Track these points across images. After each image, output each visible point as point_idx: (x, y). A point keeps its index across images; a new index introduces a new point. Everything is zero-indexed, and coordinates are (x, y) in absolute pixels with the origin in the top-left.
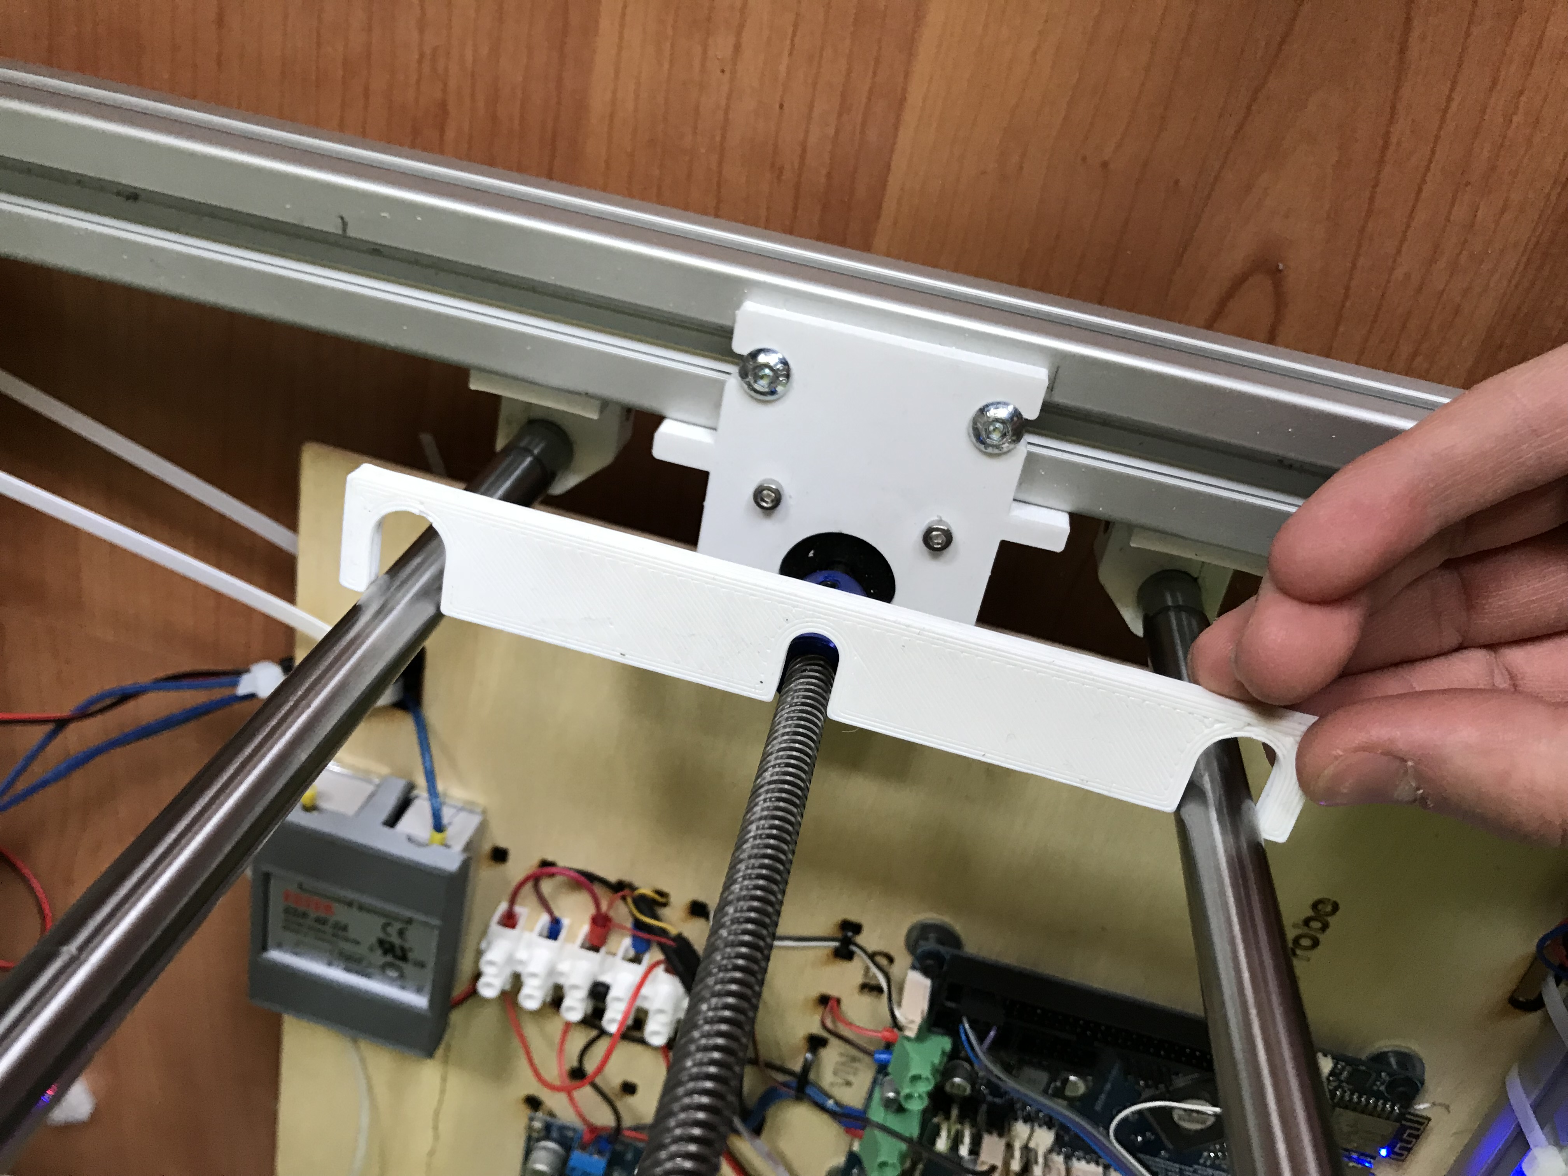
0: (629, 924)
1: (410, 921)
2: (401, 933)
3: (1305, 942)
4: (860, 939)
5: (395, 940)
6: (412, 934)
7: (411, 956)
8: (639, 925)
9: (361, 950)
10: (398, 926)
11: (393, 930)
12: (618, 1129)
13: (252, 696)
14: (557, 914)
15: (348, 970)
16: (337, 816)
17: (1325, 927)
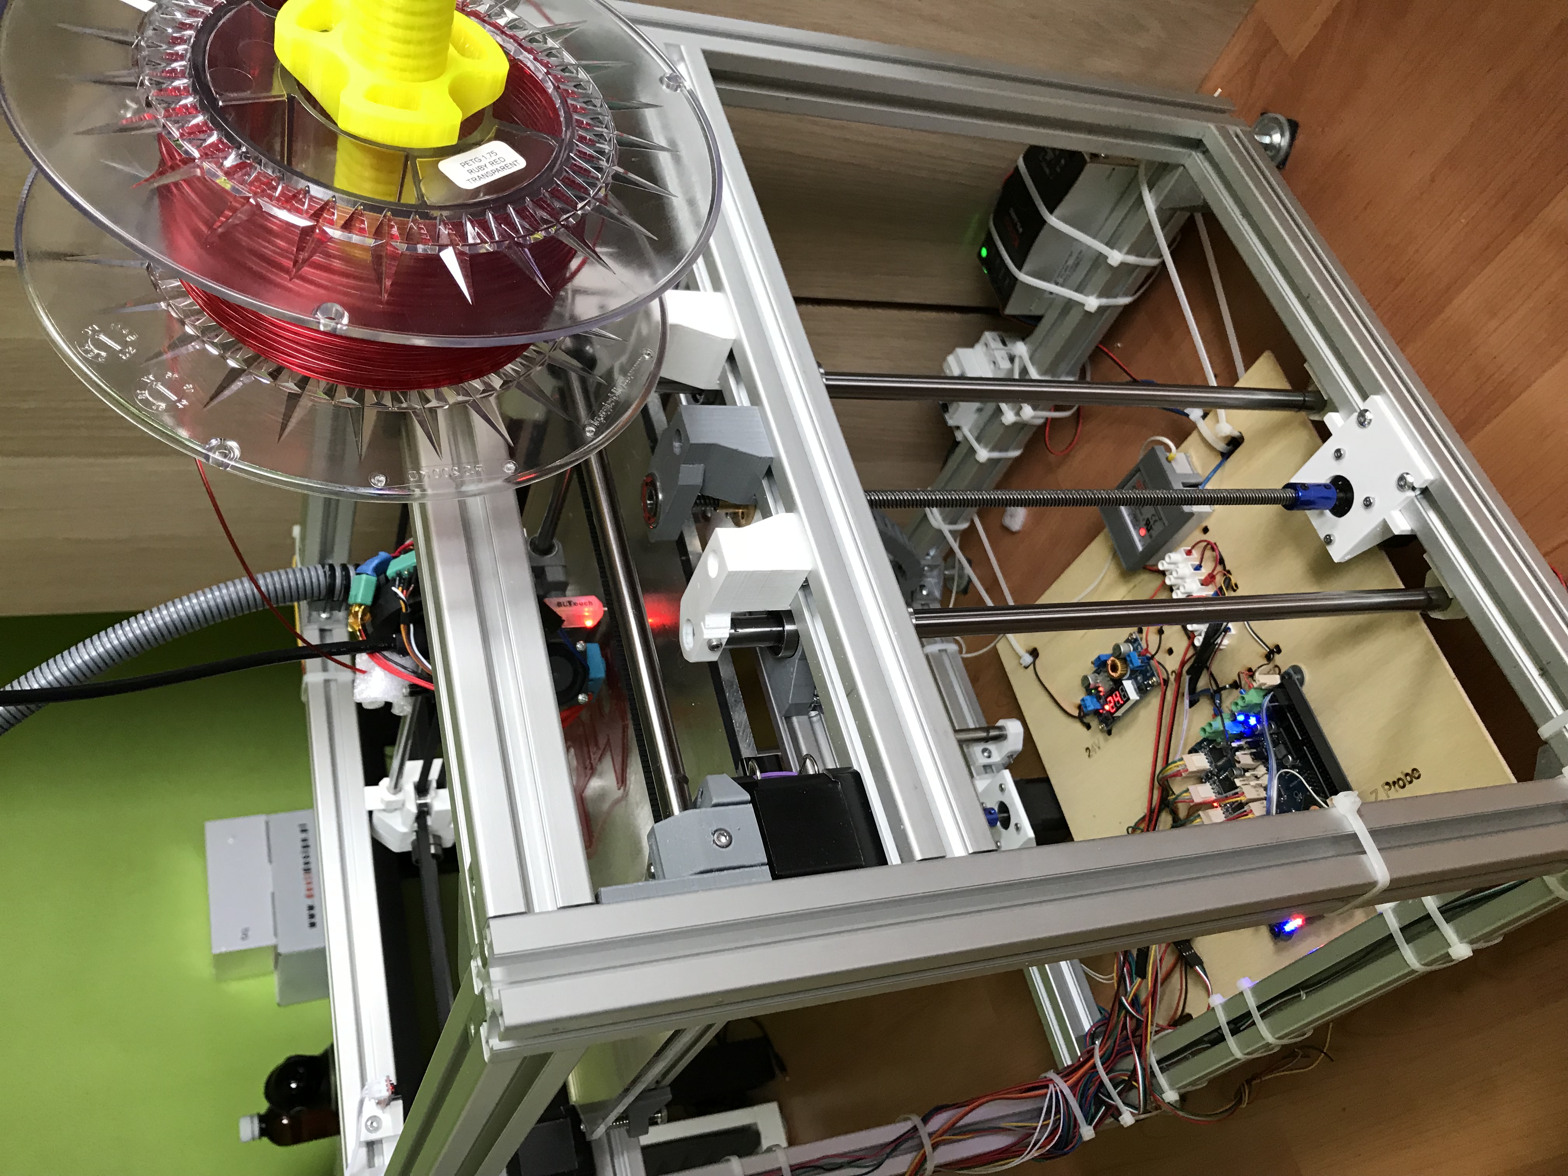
0: (1219, 586)
1: (1161, 519)
2: (1155, 521)
3: (1401, 783)
4: (1277, 656)
5: (1152, 522)
6: (1158, 524)
7: (1151, 531)
8: (1221, 589)
9: (1141, 518)
10: (1157, 518)
11: (1154, 518)
12: (1153, 657)
13: (1187, 415)
14: (1203, 564)
15: (1132, 522)
16: (1173, 470)
17: (1411, 782)
